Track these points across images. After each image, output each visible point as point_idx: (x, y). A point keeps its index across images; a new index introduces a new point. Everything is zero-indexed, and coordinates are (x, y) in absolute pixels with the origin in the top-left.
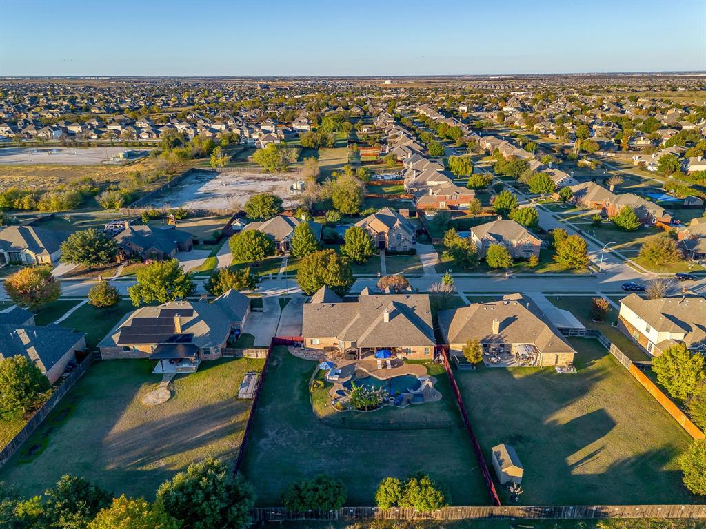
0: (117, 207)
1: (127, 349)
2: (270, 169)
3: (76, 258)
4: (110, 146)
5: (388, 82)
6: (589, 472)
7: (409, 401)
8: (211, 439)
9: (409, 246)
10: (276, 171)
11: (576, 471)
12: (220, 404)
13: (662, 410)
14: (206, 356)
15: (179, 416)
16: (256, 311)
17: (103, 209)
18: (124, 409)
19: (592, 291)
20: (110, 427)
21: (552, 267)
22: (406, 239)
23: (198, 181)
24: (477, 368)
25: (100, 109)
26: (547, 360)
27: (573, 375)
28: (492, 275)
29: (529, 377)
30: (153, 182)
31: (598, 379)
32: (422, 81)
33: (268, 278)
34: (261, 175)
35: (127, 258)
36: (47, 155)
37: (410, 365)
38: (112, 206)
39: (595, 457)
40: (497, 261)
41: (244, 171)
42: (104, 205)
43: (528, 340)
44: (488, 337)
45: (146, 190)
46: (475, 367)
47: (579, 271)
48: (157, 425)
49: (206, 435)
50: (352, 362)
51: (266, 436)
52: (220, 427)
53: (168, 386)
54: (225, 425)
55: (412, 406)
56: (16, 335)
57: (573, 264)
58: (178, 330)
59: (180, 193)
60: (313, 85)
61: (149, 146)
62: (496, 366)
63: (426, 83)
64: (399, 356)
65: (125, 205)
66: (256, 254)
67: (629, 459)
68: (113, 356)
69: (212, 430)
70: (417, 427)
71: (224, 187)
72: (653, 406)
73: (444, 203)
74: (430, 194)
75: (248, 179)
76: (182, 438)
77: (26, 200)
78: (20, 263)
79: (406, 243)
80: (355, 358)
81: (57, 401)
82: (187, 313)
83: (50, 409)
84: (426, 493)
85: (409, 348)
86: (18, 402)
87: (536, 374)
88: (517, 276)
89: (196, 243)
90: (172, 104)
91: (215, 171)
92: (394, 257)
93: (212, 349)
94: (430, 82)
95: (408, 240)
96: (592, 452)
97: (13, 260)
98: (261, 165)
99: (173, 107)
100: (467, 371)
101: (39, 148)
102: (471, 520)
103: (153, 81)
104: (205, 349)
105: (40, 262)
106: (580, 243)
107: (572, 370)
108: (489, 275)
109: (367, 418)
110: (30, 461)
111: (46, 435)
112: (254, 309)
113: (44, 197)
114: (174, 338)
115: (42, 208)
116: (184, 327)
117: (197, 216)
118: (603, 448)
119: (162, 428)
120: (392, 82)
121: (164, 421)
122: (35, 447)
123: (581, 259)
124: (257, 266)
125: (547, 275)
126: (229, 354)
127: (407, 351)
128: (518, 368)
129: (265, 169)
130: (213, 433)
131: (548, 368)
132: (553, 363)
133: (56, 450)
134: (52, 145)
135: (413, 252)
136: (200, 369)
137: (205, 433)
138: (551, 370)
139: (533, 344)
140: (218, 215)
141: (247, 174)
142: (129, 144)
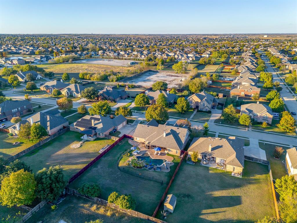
0: (114, 82)
1: (77, 128)
2: (179, 72)
3: (84, 96)
4: (129, 60)
5: (265, 36)
6: (207, 219)
7: (154, 169)
8: (80, 164)
9: (209, 109)
10: (181, 73)
11: (202, 217)
12: (92, 153)
13: (272, 206)
14: (99, 136)
15: (77, 153)
16: (129, 124)
17: (110, 82)
18: (64, 147)
19: (288, 144)
20: (56, 152)
21: (276, 130)
22: (207, 106)
23: (149, 75)
24: (195, 164)
25: (136, 46)
26: (229, 168)
27: (239, 178)
28: (240, 128)
29: (216, 174)
30: (133, 73)
31: (250, 183)
32: (285, 36)
33: (143, 113)
34: (173, 74)
35: (102, 99)
36: (107, 62)
37: (168, 156)
38: (112, 81)
39: (216, 214)
40: (244, 122)
41: (168, 72)
42: (110, 80)
43: (223, 157)
44: (206, 152)
45: (128, 76)
46: (194, 164)
47: (289, 134)
48: (69, 155)
49: (80, 162)
50: (147, 149)
51: (97, 167)
52: (86, 160)
53: (82, 143)
54: (87, 160)
55: (155, 171)
56: (46, 117)
57: (285, 129)
58: (93, 125)
59: (139, 79)
60: (227, 37)
61: (141, 60)
62: (205, 165)
63: (286, 37)
64: (166, 152)
65: (116, 81)
66: (141, 103)
67: (233, 220)
68: (73, 130)
69: (83, 161)
70: (150, 179)
71: (156, 78)
72: (269, 203)
73: (243, 93)
74: (238, 88)
75: (168, 75)
76: (72, 161)
77: (88, 76)
78: (72, 96)
79: (207, 108)
80: (148, 149)
81: (49, 140)
82: (98, 119)
83: (45, 142)
84: (123, 201)
85: (170, 149)
86: (35, 137)
87: (220, 173)
88: (252, 131)
89: (129, 97)
90: (163, 45)
91: (158, 72)
92: (200, 113)
93: (101, 134)
94: (289, 37)
95: (208, 107)
96: (218, 211)
97: (71, 95)
98: (175, 70)
99: (163, 46)
100: (190, 164)
101: (107, 59)
102: (141, 219)
103: (162, 36)
104: (99, 133)
105: (78, 97)
106: (291, 119)
107: (239, 176)
108: (238, 127)
109: (135, 171)
110: (29, 156)
111: (39, 149)
112: (128, 123)
113: (93, 76)
114: (91, 128)
115: (92, 79)
116: (95, 124)
117: (138, 88)
118: (224, 212)
119: (70, 156)
120: (268, 36)
121: (72, 154)
122: (34, 152)
123: (290, 128)
124: (143, 108)
125: (270, 132)
126: (107, 137)
127: (169, 150)
128: (214, 169)
129: (176, 72)
130: (82, 162)
131: (229, 172)
132: (232, 170)
133: (38, 155)
134: (111, 58)
135: (210, 112)
136: (95, 140)
137: (80, 161)
138: (229, 173)
139: (225, 160)
140: (145, 88)
141: (168, 74)
142: (135, 59)
